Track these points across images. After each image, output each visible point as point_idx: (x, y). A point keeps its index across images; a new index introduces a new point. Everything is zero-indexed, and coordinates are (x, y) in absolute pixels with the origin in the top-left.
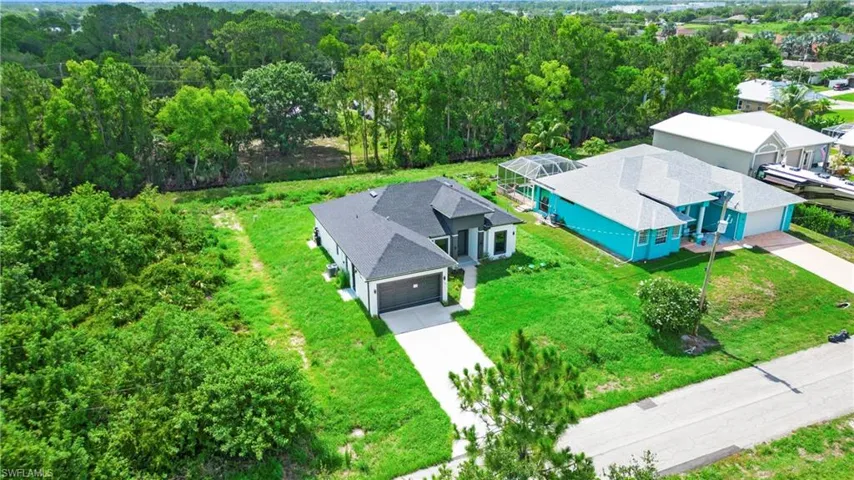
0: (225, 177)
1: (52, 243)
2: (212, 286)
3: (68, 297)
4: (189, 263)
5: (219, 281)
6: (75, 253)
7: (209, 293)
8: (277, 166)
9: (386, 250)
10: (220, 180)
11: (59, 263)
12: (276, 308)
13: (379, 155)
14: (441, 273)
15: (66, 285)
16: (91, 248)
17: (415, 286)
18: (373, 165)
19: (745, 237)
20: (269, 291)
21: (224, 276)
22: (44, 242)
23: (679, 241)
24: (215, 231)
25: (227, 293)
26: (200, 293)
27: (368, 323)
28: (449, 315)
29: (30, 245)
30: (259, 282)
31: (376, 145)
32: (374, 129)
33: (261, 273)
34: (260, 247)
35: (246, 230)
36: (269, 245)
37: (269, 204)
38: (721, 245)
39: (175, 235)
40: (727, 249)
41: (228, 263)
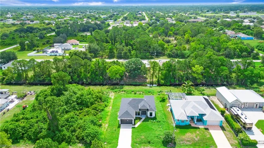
0: (120, 82)
1: (80, 100)
3: (81, 109)
5: (103, 110)
6: (83, 101)
7: (100, 112)
8: (131, 81)
11: (81, 103)
12: (108, 118)
13: (154, 80)
15: (81, 106)
16: (85, 101)
17: (128, 121)
19: (208, 125)
20: (109, 114)
21: (104, 109)
22: (79, 99)
23: (188, 123)
24: (108, 98)
25: (103, 113)
26: (98, 112)
27: (118, 125)
28: (131, 127)
29: (77, 99)
30: (108, 112)
31: (153, 78)
32: (153, 75)
33: (110, 110)
34: (113, 103)
35: (114, 98)
36: (115, 104)
37: (122, 92)
38: (200, 126)
39: (101, 99)
40: (200, 127)
41: (106, 106)
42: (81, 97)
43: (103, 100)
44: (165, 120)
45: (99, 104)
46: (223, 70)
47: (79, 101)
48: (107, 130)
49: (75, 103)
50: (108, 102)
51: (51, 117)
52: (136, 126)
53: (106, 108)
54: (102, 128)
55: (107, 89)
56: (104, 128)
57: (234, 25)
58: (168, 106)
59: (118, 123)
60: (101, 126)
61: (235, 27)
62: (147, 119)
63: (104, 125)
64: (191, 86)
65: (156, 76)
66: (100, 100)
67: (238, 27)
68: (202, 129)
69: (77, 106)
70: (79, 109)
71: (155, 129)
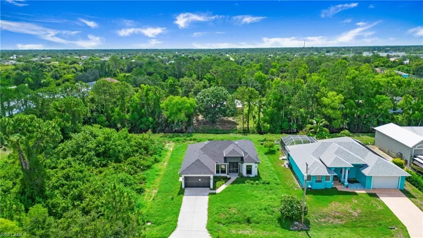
0: (186, 129)
1: (104, 146)
2: (145, 168)
3: (103, 164)
4: (144, 159)
5: (149, 167)
6: (109, 149)
7: (143, 170)
8: (207, 127)
9: (191, 164)
10: (184, 130)
11: (104, 153)
12: (158, 180)
13: (249, 126)
14: (210, 177)
15: (104, 160)
16: (114, 150)
17: (200, 180)
18: (246, 130)
19: (373, 188)
20: (161, 173)
21: (152, 166)
22: (102, 146)
23: (330, 184)
24: (162, 149)
25: (148, 171)
26: (138, 169)
27: (179, 190)
28: (208, 193)
29: (98, 146)
30: (160, 170)
31: (248, 122)
32: (247, 116)
33: (165, 167)
34: (171, 157)
35: (173, 150)
36: (174, 157)
37: (189, 142)
38: (357, 190)
39: (146, 149)
40: (356, 192)
41: (156, 161)
42: (107, 142)
43: (151, 152)
44: (279, 181)
45: (143, 157)
46: (381, 101)
47: (102, 149)
48: (153, 199)
49: (93, 153)
50: (160, 156)
51: (28, 165)
52: (218, 191)
53: (157, 164)
54: (144, 195)
55: (161, 137)
56: (147, 196)
57: (376, 61)
58: (283, 159)
59: (180, 186)
60: (142, 192)
61: (378, 64)
62: (241, 180)
63: (148, 190)
64: (324, 127)
65: (254, 117)
66: (146, 152)
67: (383, 64)
68: (364, 196)
69: (95, 160)
70: (100, 166)
71: (260, 196)
